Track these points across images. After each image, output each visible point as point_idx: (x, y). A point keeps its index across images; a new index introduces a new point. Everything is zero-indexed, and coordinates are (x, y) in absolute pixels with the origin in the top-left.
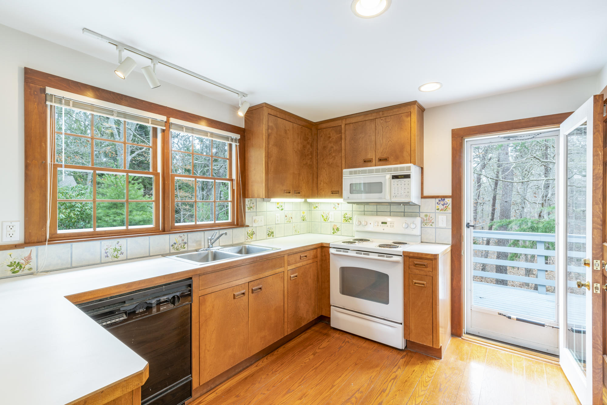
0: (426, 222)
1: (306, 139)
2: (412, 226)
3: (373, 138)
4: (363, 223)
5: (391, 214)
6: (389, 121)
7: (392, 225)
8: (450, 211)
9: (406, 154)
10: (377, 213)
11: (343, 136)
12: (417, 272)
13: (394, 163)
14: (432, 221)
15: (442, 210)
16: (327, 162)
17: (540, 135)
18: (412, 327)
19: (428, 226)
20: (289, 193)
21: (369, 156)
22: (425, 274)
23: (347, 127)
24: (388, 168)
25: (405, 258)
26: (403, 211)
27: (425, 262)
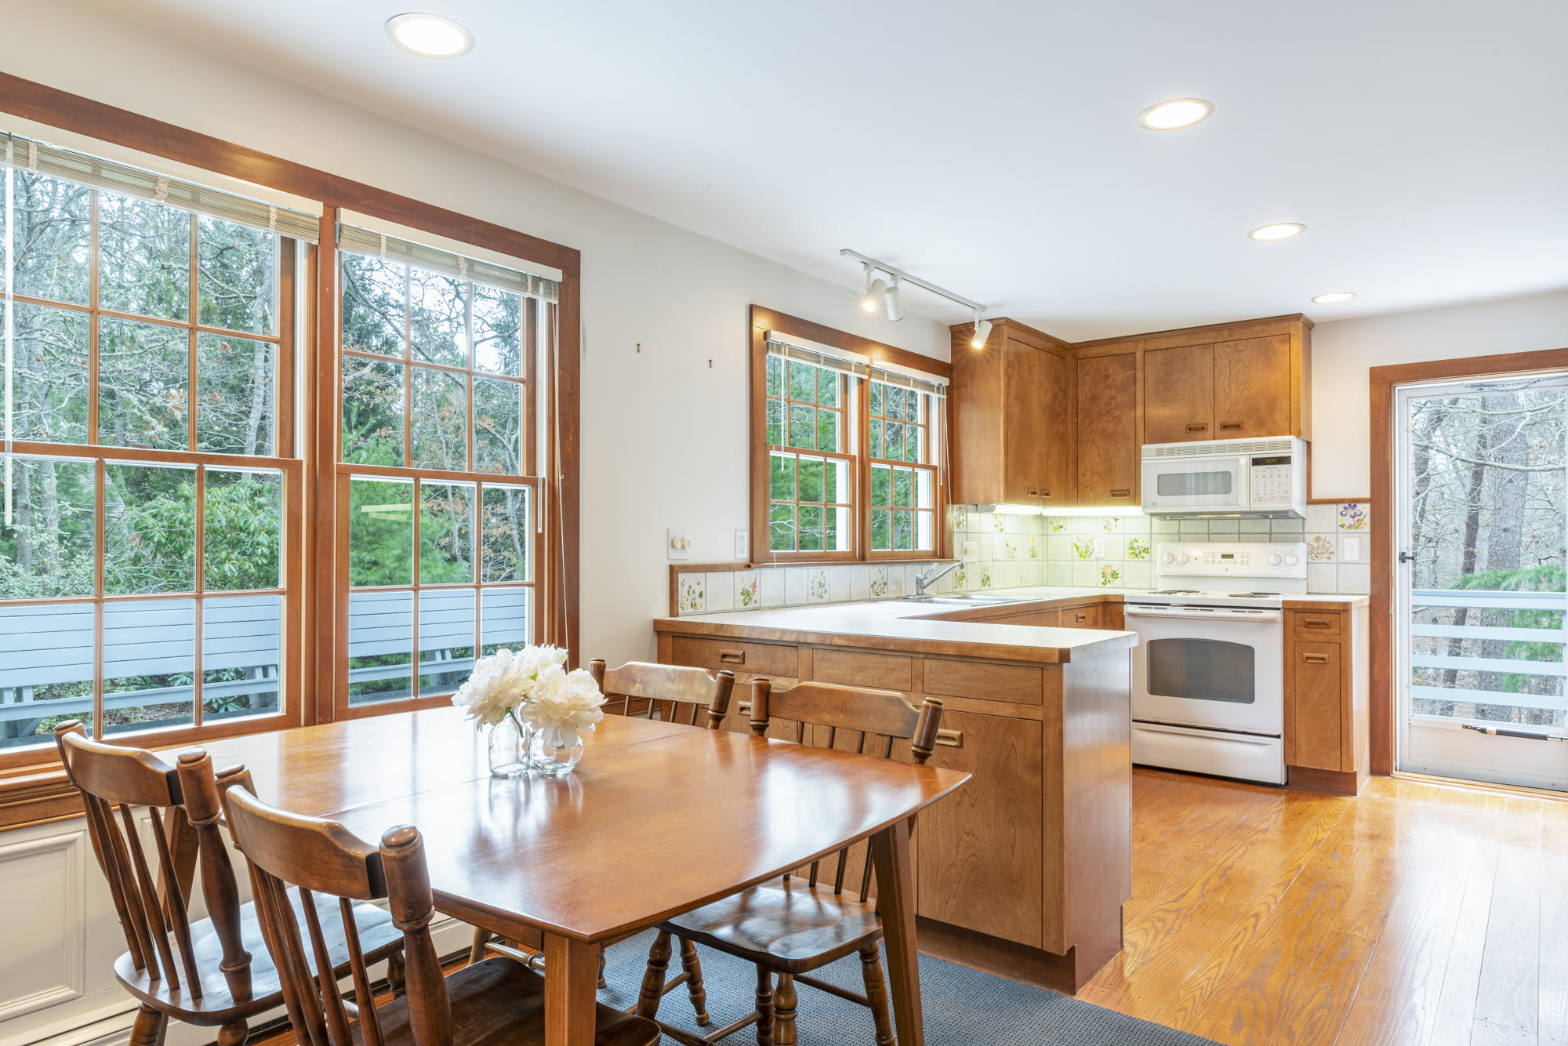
0: (1316, 551)
1: (1057, 380)
2: (1290, 560)
3: (1209, 382)
4: (1179, 558)
5: (1240, 537)
6: (1244, 351)
7: (1245, 559)
8: (1368, 529)
9: (1280, 418)
10: (1209, 537)
11: (1140, 376)
12: (1311, 637)
13: (1255, 433)
14: (1331, 550)
15: (1350, 526)
16: (1100, 429)
17: (1538, 384)
18: (1301, 738)
19: (1322, 561)
20: (1035, 493)
21: (1199, 420)
22: (1326, 640)
23: (1148, 356)
24: (1244, 444)
25: (1287, 613)
26: (1268, 531)
27: (1326, 618)
